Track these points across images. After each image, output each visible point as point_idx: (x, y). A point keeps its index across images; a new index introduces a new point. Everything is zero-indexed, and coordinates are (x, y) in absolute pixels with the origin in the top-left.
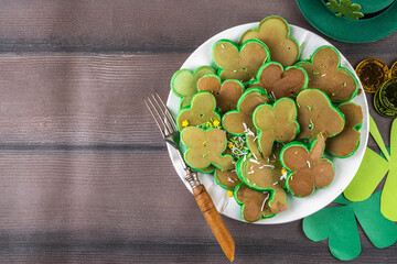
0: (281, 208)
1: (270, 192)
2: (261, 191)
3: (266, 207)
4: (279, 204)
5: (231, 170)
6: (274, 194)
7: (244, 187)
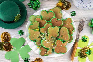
0: (50, 54)
1: (48, 49)
2: (46, 49)
3: (46, 53)
4: (50, 52)
5: (40, 42)
6: (49, 50)
7: (42, 47)
